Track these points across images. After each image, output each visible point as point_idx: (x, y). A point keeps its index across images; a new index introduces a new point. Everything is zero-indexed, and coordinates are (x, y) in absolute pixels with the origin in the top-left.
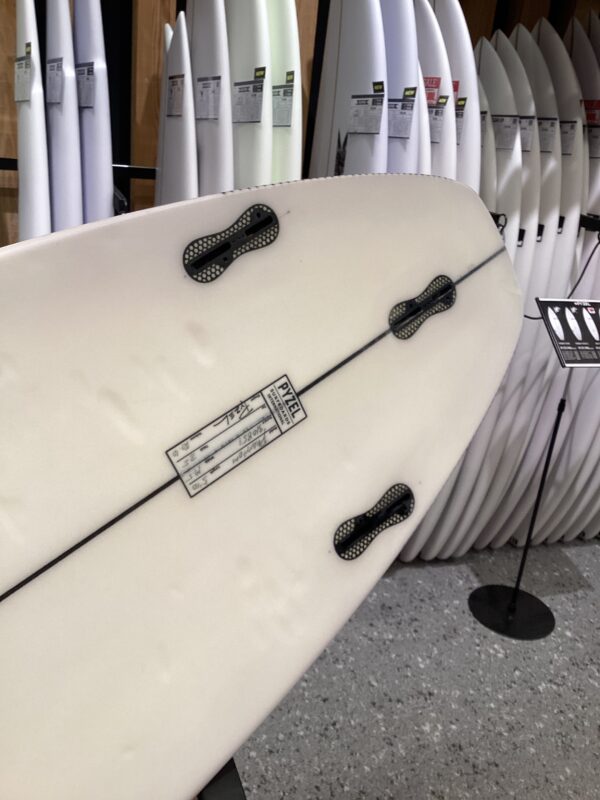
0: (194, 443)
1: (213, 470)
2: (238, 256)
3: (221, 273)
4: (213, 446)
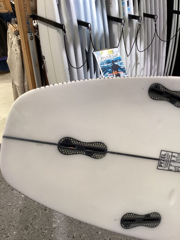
2: (143, 215)
3: (152, 213)
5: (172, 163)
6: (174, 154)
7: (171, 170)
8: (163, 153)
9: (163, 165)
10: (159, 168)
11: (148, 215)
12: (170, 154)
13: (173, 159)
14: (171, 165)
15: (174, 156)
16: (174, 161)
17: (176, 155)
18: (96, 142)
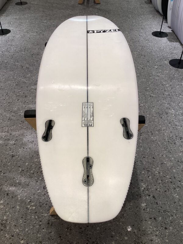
0: (91, 107)
1: (85, 107)
2: (123, 128)
3: (121, 124)
4: (89, 109)
5: (89, 119)
6: (83, 120)
7: (93, 119)
8: (83, 125)
9: (90, 124)
10: (93, 126)
11: (123, 125)
12: (83, 122)
13: (86, 119)
14: (90, 119)
15: (84, 119)
16: (87, 119)
17: (83, 118)
18: (83, 164)
